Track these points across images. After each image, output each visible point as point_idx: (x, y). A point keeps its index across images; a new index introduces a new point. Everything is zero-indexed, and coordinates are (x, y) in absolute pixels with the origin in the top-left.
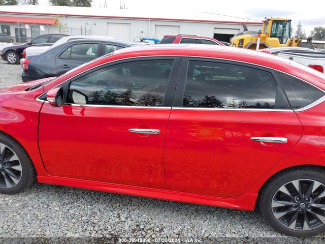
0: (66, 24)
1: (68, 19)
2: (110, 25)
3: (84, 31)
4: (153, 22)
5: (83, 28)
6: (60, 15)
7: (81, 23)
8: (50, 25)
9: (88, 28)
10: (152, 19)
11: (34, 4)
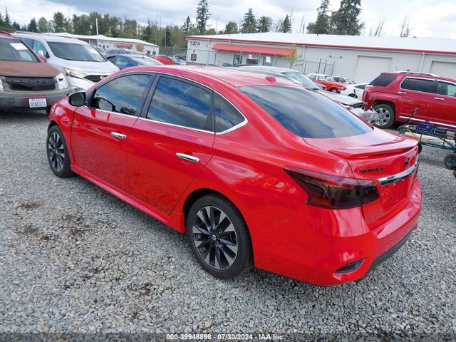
0: (301, 56)
1: (308, 49)
2: (361, 59)
3: (322, 66)
4: (428, 57)
5: (324, 61)
6: (296, 44)
7: (323, 55)
8: (280, 56)
9: (330, 61)
10: (428, 53)
11: (285, 32)
